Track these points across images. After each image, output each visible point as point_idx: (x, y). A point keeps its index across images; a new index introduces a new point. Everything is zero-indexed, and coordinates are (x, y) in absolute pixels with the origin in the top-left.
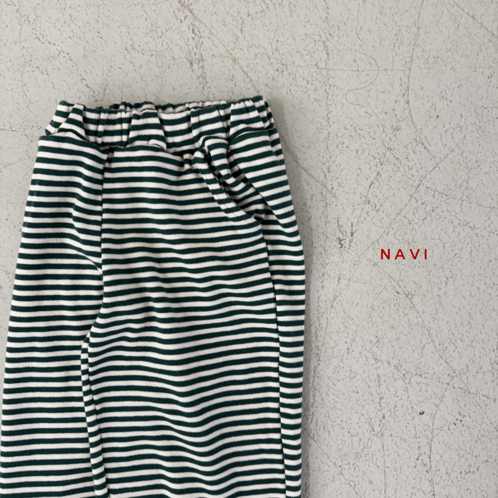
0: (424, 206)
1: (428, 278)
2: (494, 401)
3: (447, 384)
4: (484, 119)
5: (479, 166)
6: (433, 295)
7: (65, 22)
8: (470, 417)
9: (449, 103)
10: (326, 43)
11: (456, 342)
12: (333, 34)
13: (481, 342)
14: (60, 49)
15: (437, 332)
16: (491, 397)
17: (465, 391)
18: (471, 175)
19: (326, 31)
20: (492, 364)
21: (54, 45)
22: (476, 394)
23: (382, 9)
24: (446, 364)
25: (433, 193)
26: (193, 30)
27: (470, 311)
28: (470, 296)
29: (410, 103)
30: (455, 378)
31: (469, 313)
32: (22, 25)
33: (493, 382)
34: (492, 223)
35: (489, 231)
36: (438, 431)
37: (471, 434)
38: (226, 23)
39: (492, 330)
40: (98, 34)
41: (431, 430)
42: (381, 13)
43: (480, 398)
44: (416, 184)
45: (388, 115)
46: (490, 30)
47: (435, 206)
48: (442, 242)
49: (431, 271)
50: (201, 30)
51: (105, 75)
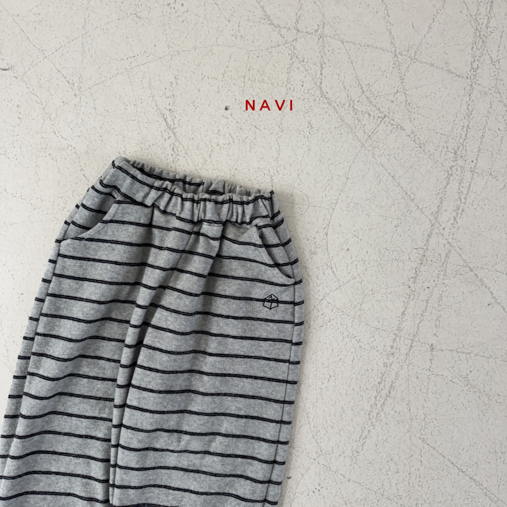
0: (323, 316)
1: (315, 373)
2: (349, 481)
3: (314, 459)
4: (385, 259)
5: (373, 294)
6: (316, 387)
7: (77, 124)
8: (327, 489)
9: (359, 241)
10: (273, 178)
11: (328, 428)
12: (280, 172)
13: (347, 432)
14: (69, 144)
15: (314, 416)
16: (347, 477)
17: (327, 468)
18: (365, 300)
19: (275, 168)
20: (353, 452)
21: (66, 139)
22: (335, 472)
23: (321, 159)
24: (316, 443)
25: (332, 308)
26: (173, 148)
27: (344, 406)
28: (346, 394)
29: (328, 235)
30: (321, 456)
31: (343, 407)
32: (44, 120)
33: (351, 465)
34: (375, 340)
35: (371, 346)
36: (299, 494)
37: (325, 502)
38: (200, 148)
39: (358, 425)
40: (100, 138)
41: (294, 493)
42: (321, 161)
43: (338, 476)
44: (320, 298)
45: (309, 241)
46: (405, 189)
47: (332, 318)
48: (332, 347)
49: (319, 368)
50: (180, 150)
51: (99, 170)
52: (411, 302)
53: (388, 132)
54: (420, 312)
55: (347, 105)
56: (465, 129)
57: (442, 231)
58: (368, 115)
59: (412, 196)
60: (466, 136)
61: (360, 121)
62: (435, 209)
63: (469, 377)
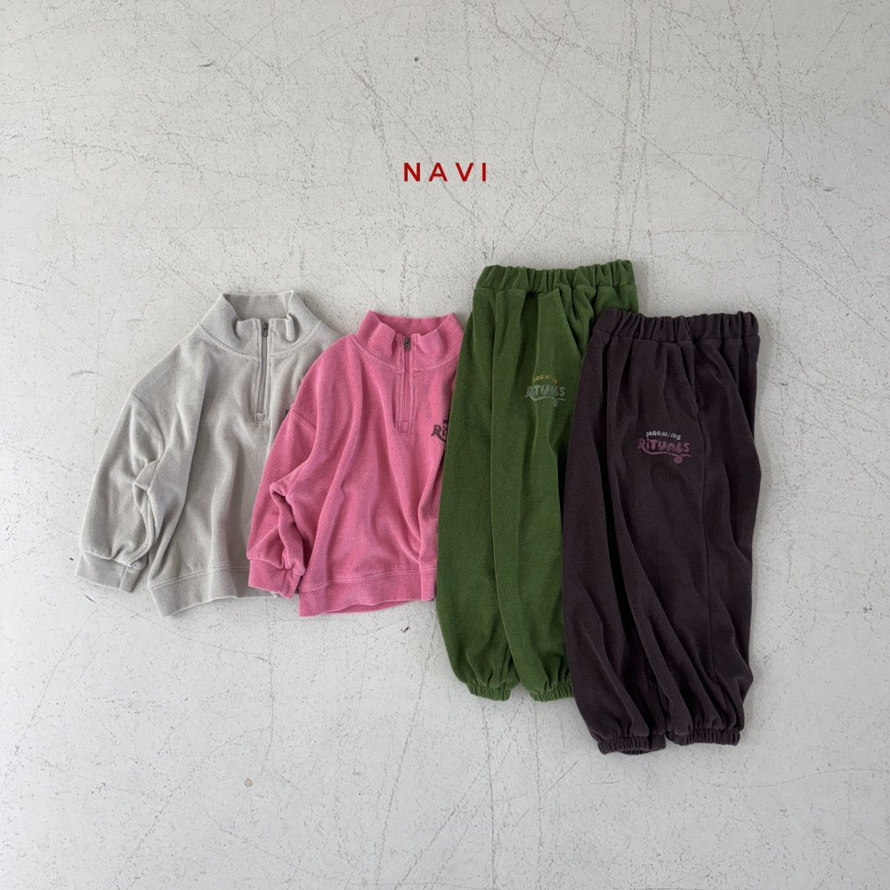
52: (623, 197)
53: (566, 51)
54: (632, 204)
55: (524, 35)
56: (634, 35)
57: (634, 128)
58: (543, 41)
59: (601, 103)
60: (636, 40)
61: (538, 47)
62: (624, 110)
63: (689, 251)
